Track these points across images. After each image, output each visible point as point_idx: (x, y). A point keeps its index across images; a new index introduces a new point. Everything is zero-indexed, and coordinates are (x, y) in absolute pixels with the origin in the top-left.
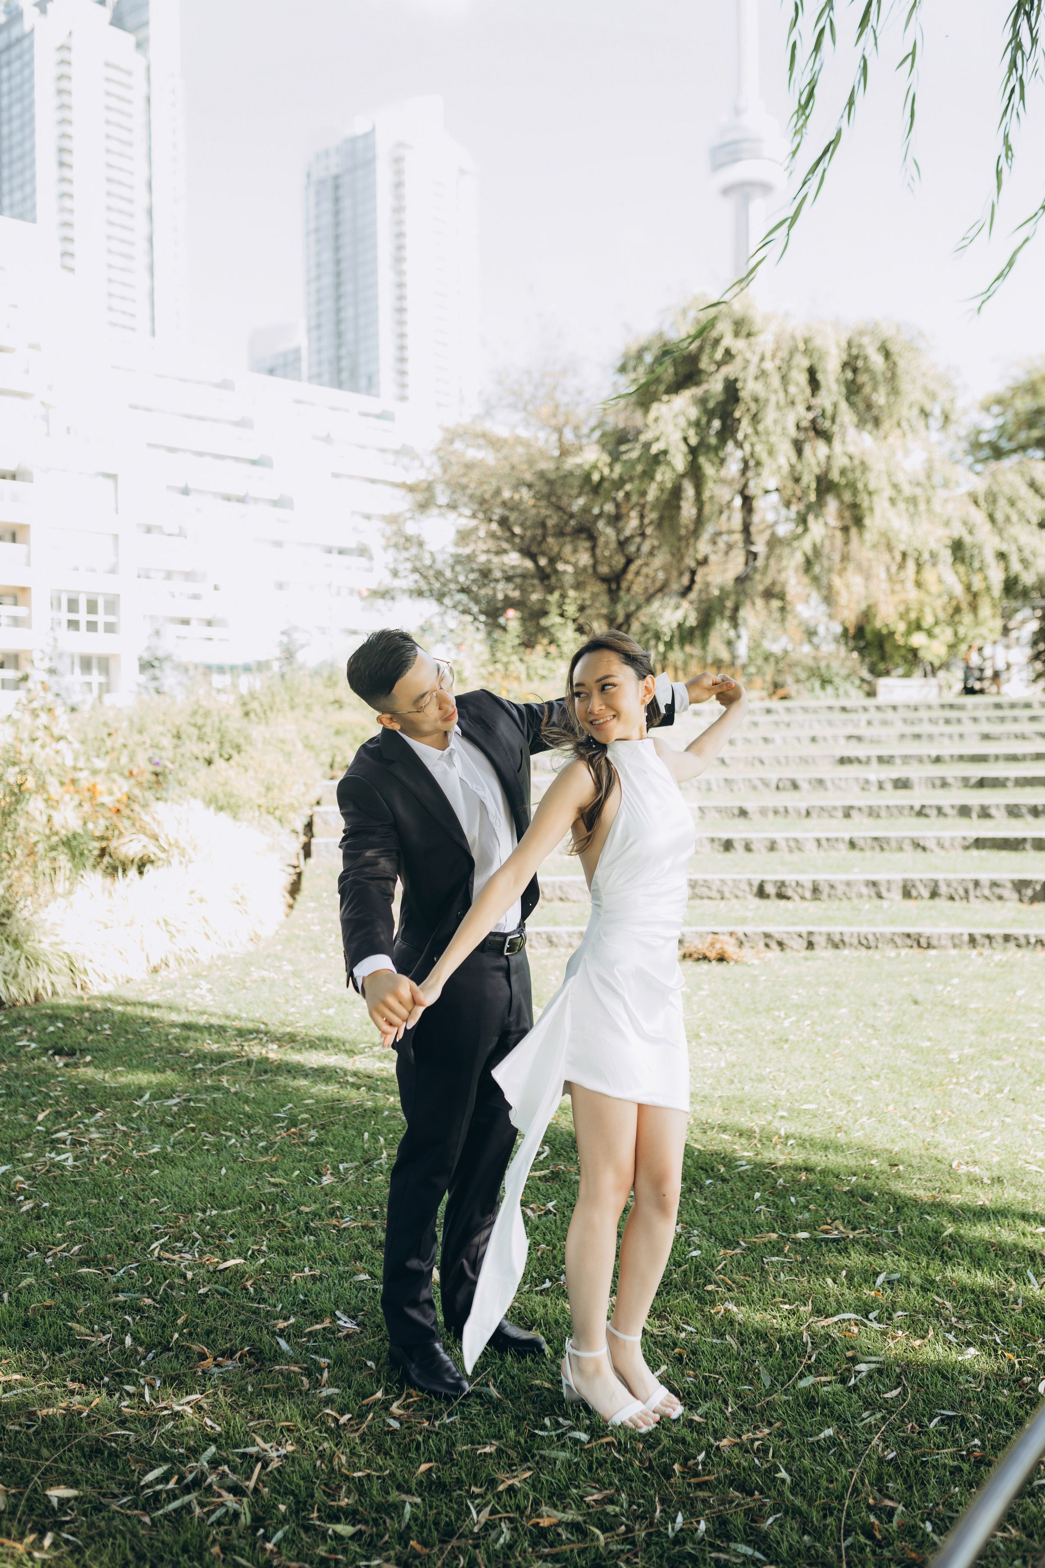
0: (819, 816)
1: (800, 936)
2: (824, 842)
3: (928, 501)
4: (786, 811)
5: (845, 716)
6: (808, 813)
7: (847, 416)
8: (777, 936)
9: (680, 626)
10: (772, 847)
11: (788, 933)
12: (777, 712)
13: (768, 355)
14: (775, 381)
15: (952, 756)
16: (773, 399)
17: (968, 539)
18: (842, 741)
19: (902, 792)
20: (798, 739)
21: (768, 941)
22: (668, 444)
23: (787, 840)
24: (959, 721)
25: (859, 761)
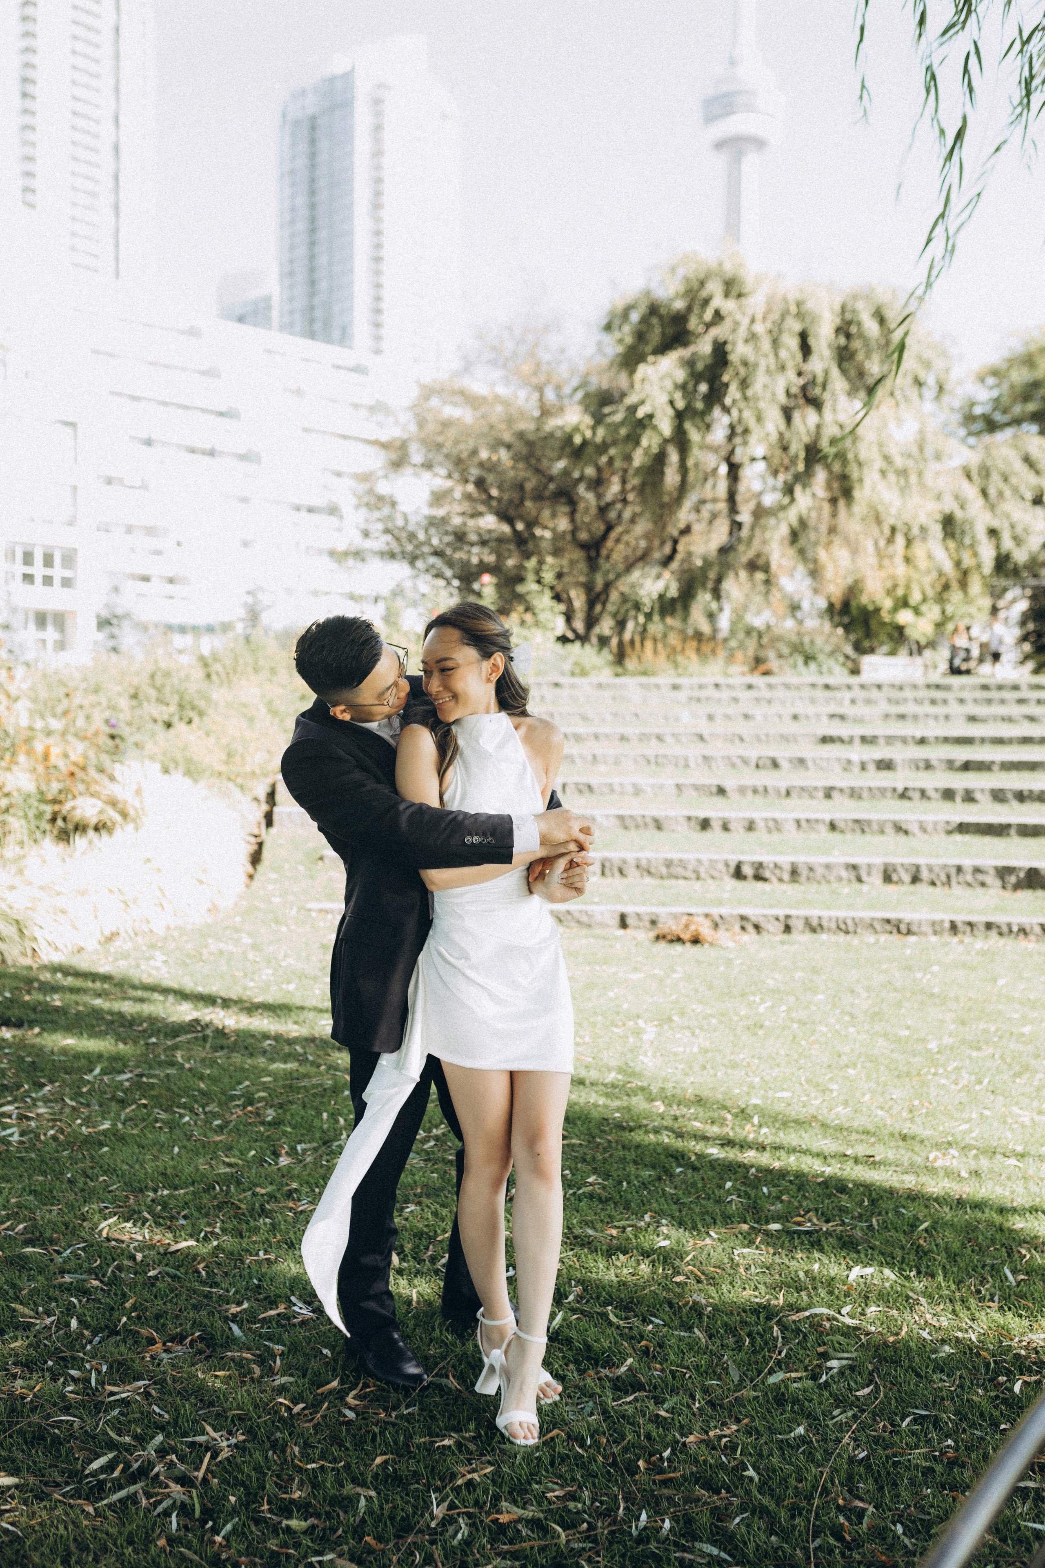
0: (800, 797)
1: (777, 919)
2: (804, 824)
3: (920, 474)
4: (766, 790)
5: (828, 694)
6: (788, 794)
7: (839, 383)
8: (754, 919)
9: (661, 597)
10: (751, 827)
11: (765, 916)
12: (758, 688)
13: (759, 317)
14: (766, 344)
15: (937, 738)
16: (763, 363)
17: (959, 514)
18: (825, 720)
19: (885, 774)
20: (780, 717)
21: (745, 923)
22: (653, 406)
23: (766, 820)
24: (945, 702)
25: (841, 740)
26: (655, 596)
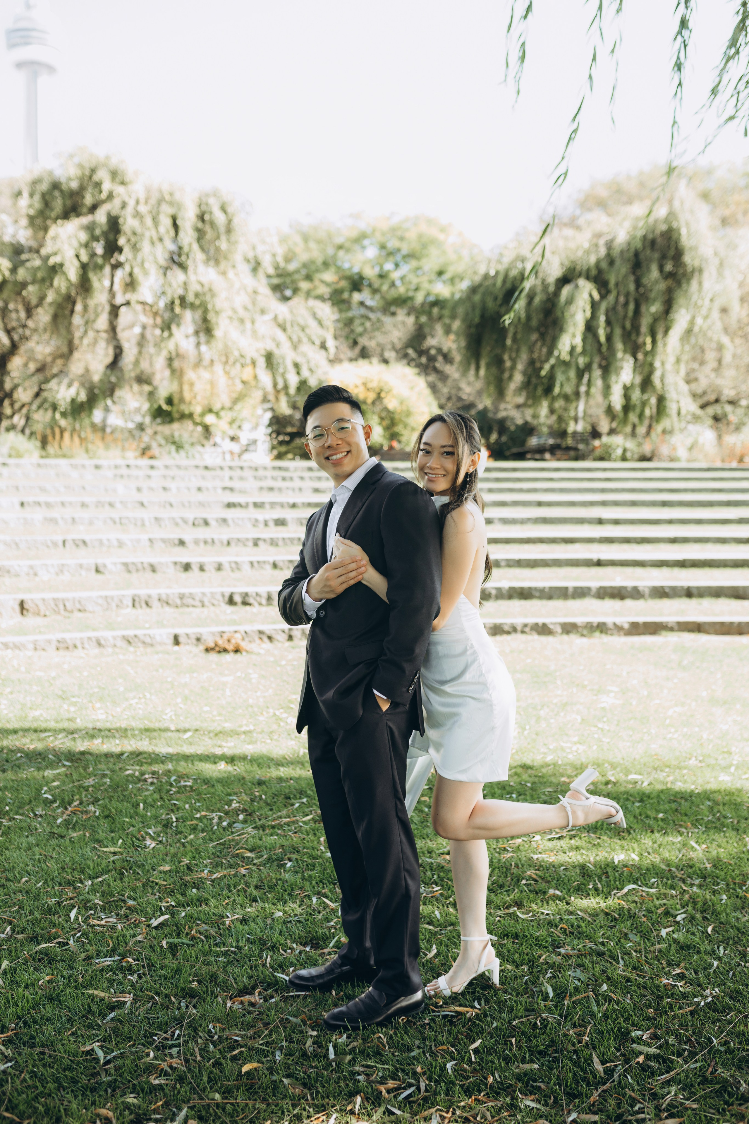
0: (236, 545)
1: (284, 632)
2: (255, 564)
3: (253, 322)
4: (213, 541)
5: (206, 473)
6: (229, 543)
7: (198, 255)
8: (268, 632)
10: (219, 568)
11: (275, 630)
12: (158, 468)
13: (142, 201)
14: (149, 221)
15: (303, 504)
16: (147, 234)
17: (276, 352)
18: (220, 491)
19: (280, 528)
20: (189, 489)
21: (261, 636)
22: (63, 258)
23: (230, 562)
24: (291, 479)
25: (240, 505)
26: (69, 400)
